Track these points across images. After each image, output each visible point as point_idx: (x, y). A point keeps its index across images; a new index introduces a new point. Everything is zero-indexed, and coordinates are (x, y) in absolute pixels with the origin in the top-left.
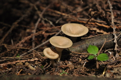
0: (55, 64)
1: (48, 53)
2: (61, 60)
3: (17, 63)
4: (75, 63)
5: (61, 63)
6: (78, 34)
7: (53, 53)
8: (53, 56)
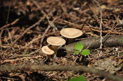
0: (51, 60)
1: (45, 50)
2: (57, 56)
3: (23, 59)
4: (68, 59)
5: (57, 58)
6: (73, 36)
7: (50, 50)
8: (49, 52)
